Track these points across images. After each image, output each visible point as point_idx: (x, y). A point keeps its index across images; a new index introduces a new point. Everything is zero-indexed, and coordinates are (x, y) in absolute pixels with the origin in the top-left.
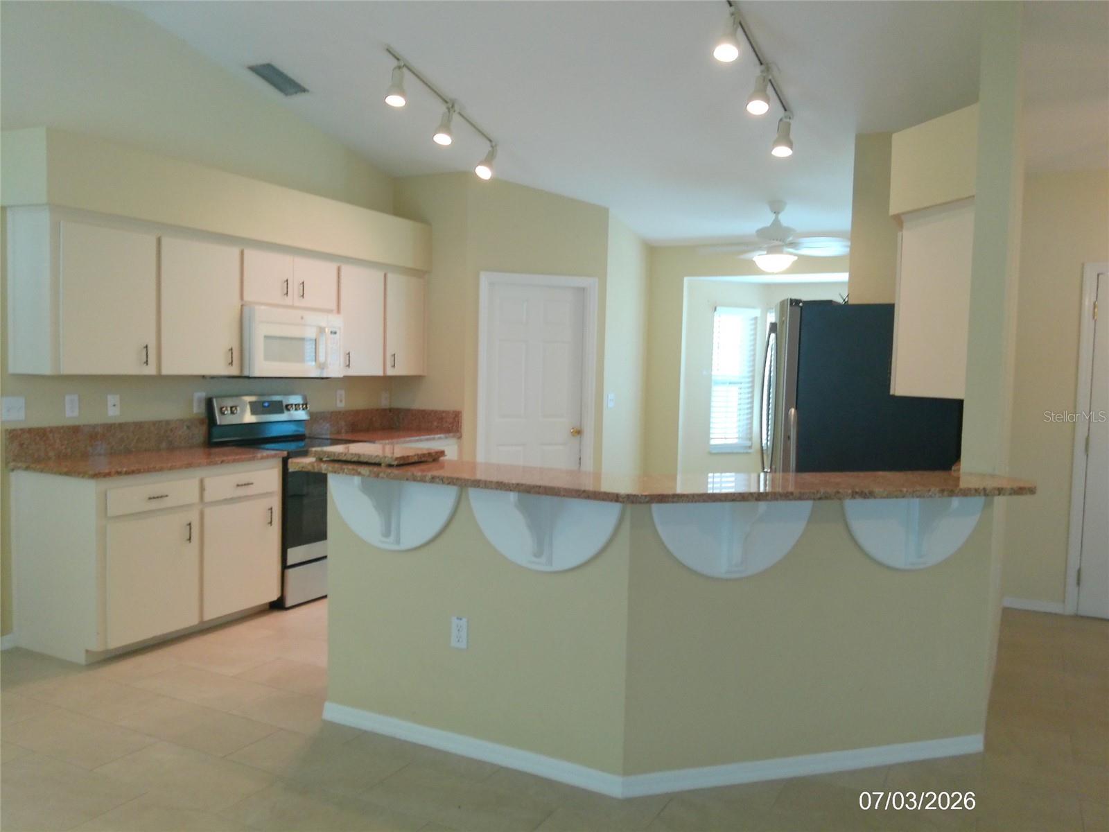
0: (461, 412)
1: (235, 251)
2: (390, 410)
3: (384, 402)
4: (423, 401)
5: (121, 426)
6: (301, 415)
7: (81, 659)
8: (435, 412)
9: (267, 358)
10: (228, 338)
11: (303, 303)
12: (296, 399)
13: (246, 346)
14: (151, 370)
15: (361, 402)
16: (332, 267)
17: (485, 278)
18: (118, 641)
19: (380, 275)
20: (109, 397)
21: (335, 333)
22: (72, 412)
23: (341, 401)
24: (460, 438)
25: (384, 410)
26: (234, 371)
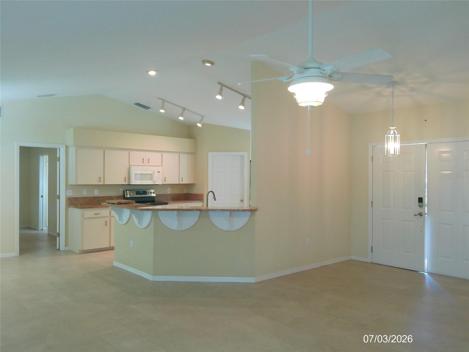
0: (203, 194)
1: (127, 152)
2: (187, 194)
3: (185, 191)
4: (195, 191)
5: (98, 197)
6: (153, 195)
7: (78, 252)
8: (197, 194)
9: (135, 179)
10: (125, 174)
11: (150, 164)
12: (152, 191)
13: (130, 177)
14: (102, 183)
15: (177, 191)
16: (160, 154)
17: (210, 154)
18: (85, 248)
19: (177, 155)
20: (95, 190)
21: (159, 172)
22: (85, 194)
23: (169, 191)
24: (203, 202)
25: (185, 194)
26: (126, 183)
